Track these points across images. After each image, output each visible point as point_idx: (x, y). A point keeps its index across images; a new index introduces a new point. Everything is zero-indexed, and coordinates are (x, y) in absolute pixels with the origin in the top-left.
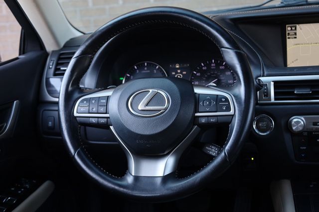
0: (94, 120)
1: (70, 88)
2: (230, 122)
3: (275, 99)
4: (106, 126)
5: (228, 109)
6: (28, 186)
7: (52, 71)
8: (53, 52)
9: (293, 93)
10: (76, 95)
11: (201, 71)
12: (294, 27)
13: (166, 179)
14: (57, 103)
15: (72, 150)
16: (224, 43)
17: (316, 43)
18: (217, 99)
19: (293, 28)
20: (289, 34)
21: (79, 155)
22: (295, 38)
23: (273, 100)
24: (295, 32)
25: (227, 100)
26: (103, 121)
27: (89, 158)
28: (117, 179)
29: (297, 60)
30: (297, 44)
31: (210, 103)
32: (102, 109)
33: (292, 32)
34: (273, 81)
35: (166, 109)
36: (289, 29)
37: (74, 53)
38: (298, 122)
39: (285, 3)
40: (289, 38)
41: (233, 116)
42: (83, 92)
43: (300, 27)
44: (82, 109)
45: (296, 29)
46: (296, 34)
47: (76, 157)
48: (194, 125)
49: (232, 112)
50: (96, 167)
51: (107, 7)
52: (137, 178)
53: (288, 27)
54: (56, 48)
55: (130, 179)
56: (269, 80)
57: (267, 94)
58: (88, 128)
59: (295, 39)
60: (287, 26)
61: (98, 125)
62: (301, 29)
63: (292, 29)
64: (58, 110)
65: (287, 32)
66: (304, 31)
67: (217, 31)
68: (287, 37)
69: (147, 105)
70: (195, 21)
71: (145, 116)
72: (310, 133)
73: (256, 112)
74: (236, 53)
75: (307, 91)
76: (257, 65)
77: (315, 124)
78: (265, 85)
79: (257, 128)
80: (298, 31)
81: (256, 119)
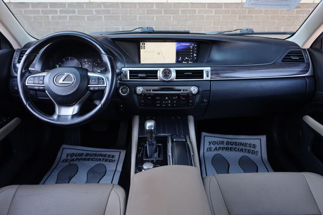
0: (37, 88)
1: (23, 71)
2: (105, 90)
3: (130, 79)
4: (44, 91)
5: (104, 83)
6: (5, 120)
7: (17, 60)
8: (18, 49)
9: (137, 76)
10: (27, 74)
11: (97, 63)
12: (143, 43)
13: (73, 116)
14: (16, 77)
15: (25, 103)
16: (103, 52)
17: (154, 52)
18: (99, 78)
21: (29, 105)
22: (144, 49)
23: (129, 79)
25: (103, 79)
26: (41, 88)
27: (34, 107)
28: (49, 117)
29: (145, 60)
30: (145, 52)
31: (95, 80)
32: (41, 82)
33: (143, 46)
34: (129, 70)
35: (73, 83)
37: (26, 51)
38: (140, 90)
41: (106, 87)
42: (31, 73)
44: (30, 82)
47: (27, 106)
48: (88, 91)
49: (105, 85)
50: (38, 111)
51: (60, 21)
52: (59, 116)
54: (19, 48)
55: (55, 117)
56: (127, 70)
57: (126, 76)
58: (37, 92)
60: (141, 43)
61: (39, 90)
64: (17, 81)
65: (141, 46)
66: (148, 45)
67: (99, 45)
68: (141, 48)
69: (63, 81)
70: (88, 39)
71: (63, 86)
72: (145, 94)
73: (121, 84)
74: (108, 57)
75: (144, 75)
76: (122, 62)
77: (147, 90)
78: (125, 72)
79: (122, 92)
80: (146, 45)
81: (121, 88)
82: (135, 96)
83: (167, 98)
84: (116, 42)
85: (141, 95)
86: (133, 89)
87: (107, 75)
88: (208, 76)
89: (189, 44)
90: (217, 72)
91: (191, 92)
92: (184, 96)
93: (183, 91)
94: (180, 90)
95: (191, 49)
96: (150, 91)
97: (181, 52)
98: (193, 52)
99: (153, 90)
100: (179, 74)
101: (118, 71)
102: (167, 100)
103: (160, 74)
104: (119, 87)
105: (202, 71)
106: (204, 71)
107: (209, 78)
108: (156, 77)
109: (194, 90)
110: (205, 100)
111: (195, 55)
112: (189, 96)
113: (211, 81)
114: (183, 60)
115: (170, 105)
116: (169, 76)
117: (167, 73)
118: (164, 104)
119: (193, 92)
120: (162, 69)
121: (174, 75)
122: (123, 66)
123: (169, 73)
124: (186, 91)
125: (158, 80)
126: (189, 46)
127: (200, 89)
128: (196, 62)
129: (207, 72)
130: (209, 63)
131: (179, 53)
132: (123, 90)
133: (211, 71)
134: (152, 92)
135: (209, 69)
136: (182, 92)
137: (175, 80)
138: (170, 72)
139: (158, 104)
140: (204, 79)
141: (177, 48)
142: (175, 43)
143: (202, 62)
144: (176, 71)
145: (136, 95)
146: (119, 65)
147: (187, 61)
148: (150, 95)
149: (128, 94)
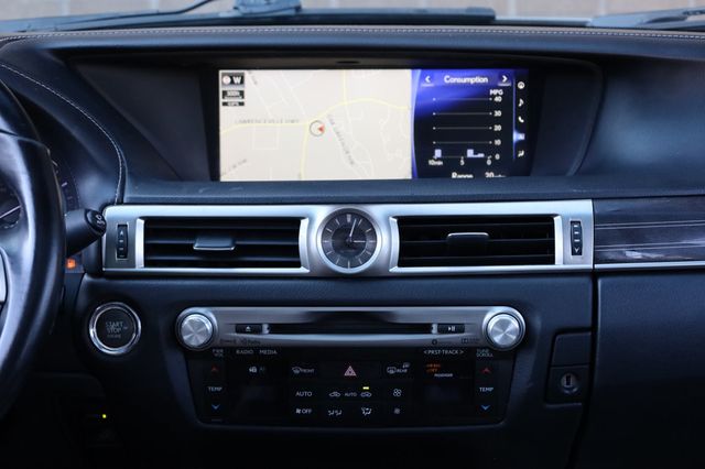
3: (147, 263)
9: (189, 250)
12: (237, 75)
17: (293, 122)
19: (237, 80)
20: (225, 93)
22: (242, 104)
23: (140, 266)
24: (240, 88)
29: (245, 161)
30: (245, 122)
33: (233, 90)
34: (142, 218)
36: (227, 80)
38: (199, 324)
39: (243, 10)
40: (225, 104)
41: (4, 305)
43: (253, 77)
45: (242, 82)
46: (242, 93)
53: (224, 75)
56: (130, 215)
57: (126, 250)
59: (241, 107)
60: (221, 72)
62: (256, 83)
63: (232, 82)
65: (221, 89)
66: (262, 85)
68: (221, 100)
72: (230, 350)
73: (98, 295)
74: (22, 145)
75: (223, 245)
76: (109, 173)
77: (240, 329)
78: (123, 227)
79: (100, 334)
80: (248, 87)
81: (100, 311)
82: (175, 362)
83: (350, 372)
84: (86, 71)
85: (206, 352)
86: (162, 324)
87: (13, 243)
88: (577, 249)
89: (485, 80)
90: (632, 226)
91: (487, 336)
92: (446, 362)
93: (443, 329)
94: (426, 328)
95: (498, 106)
96: (257, 329)
97: (439, 121)
98: (506, 121)
99: (275, 328)
100: (419, 238)
101: (74, 221)
102: (355, 384)
103: (311, 240)
104: (90, 311)
105: (547, 221)
106: (558, 222)
107: (586, 262)
108: (291, 254)
109: (501, 324)
110: (569, 385)
111: (518, 137)
112: (475, 358)
113: (594, 275)
114: (450, 165)
115: (367, 412)
116: (359, 248)
117: (348, 234)
118: (336, 403)
119: (497, 339)
120: (321, 213)
121: (387, 243)
122: (111, 192)
123: (360, 233)
124: (460, 329)
125: (302, 270)
126: (485, 89)
127: (538, 323)
128: (527, 173)
129: (575, 226)
130: (592, 176)
131: (429, 127)
132: (113, 327)
133: (598, 218)
134: (267, 336)
135: (584, 208)
136: (434, 335)
137: (396, 269)
138: (367, 228)
139: (303, 403)
140: (559, 265)
141: (419, 97)
142: (408, 72)
143: (558, 173)
144: (404, 223)
145: (180, 357)
146: (91, 188)
147: (476, 167)
148: (257, 353)
149: (135, 348)
